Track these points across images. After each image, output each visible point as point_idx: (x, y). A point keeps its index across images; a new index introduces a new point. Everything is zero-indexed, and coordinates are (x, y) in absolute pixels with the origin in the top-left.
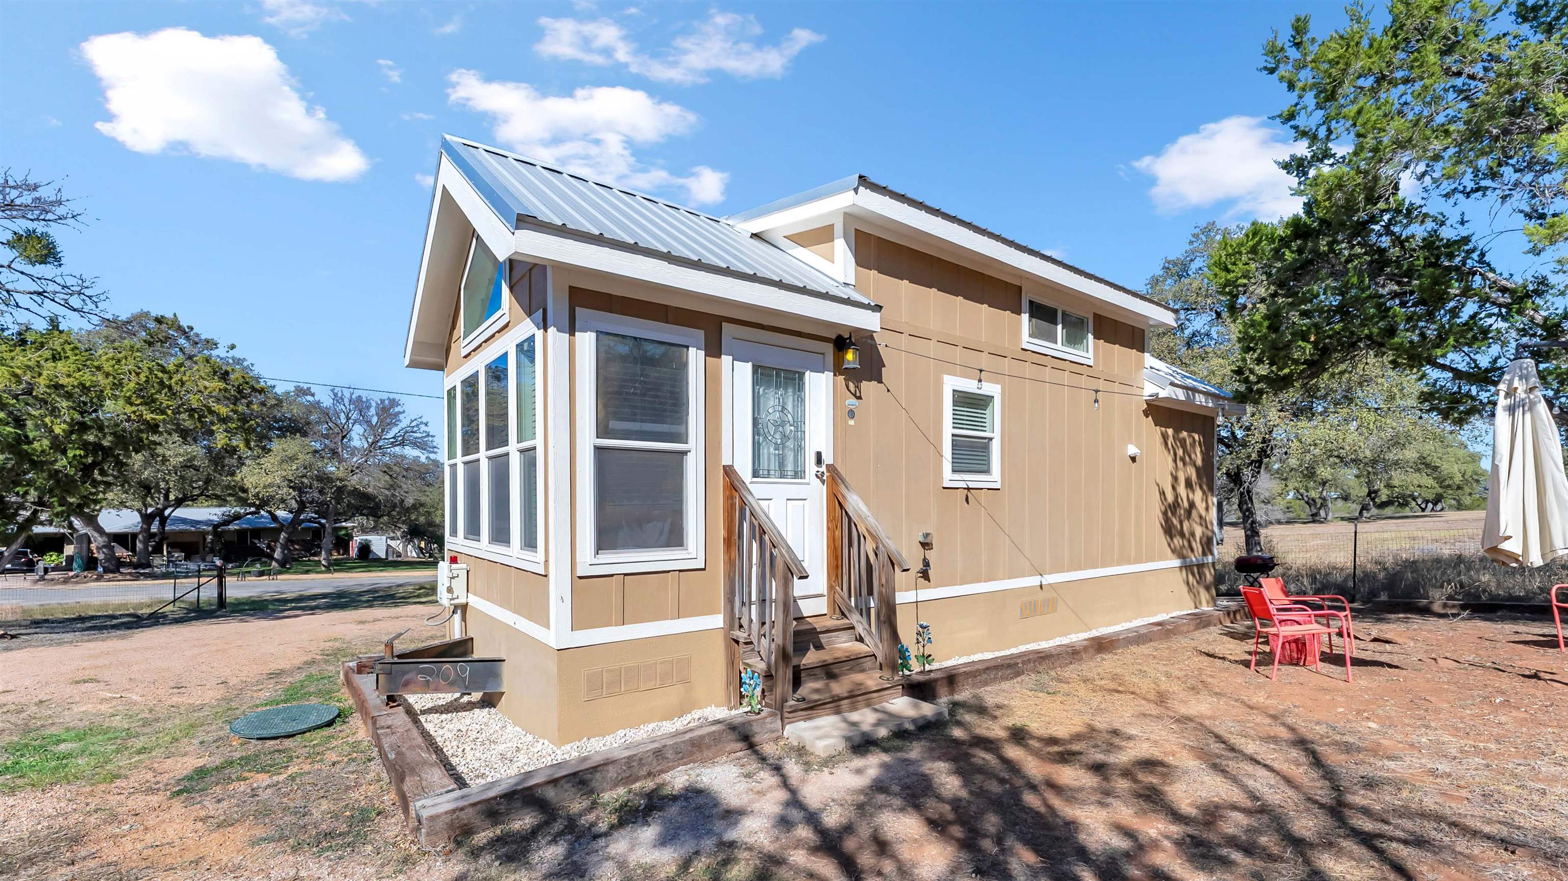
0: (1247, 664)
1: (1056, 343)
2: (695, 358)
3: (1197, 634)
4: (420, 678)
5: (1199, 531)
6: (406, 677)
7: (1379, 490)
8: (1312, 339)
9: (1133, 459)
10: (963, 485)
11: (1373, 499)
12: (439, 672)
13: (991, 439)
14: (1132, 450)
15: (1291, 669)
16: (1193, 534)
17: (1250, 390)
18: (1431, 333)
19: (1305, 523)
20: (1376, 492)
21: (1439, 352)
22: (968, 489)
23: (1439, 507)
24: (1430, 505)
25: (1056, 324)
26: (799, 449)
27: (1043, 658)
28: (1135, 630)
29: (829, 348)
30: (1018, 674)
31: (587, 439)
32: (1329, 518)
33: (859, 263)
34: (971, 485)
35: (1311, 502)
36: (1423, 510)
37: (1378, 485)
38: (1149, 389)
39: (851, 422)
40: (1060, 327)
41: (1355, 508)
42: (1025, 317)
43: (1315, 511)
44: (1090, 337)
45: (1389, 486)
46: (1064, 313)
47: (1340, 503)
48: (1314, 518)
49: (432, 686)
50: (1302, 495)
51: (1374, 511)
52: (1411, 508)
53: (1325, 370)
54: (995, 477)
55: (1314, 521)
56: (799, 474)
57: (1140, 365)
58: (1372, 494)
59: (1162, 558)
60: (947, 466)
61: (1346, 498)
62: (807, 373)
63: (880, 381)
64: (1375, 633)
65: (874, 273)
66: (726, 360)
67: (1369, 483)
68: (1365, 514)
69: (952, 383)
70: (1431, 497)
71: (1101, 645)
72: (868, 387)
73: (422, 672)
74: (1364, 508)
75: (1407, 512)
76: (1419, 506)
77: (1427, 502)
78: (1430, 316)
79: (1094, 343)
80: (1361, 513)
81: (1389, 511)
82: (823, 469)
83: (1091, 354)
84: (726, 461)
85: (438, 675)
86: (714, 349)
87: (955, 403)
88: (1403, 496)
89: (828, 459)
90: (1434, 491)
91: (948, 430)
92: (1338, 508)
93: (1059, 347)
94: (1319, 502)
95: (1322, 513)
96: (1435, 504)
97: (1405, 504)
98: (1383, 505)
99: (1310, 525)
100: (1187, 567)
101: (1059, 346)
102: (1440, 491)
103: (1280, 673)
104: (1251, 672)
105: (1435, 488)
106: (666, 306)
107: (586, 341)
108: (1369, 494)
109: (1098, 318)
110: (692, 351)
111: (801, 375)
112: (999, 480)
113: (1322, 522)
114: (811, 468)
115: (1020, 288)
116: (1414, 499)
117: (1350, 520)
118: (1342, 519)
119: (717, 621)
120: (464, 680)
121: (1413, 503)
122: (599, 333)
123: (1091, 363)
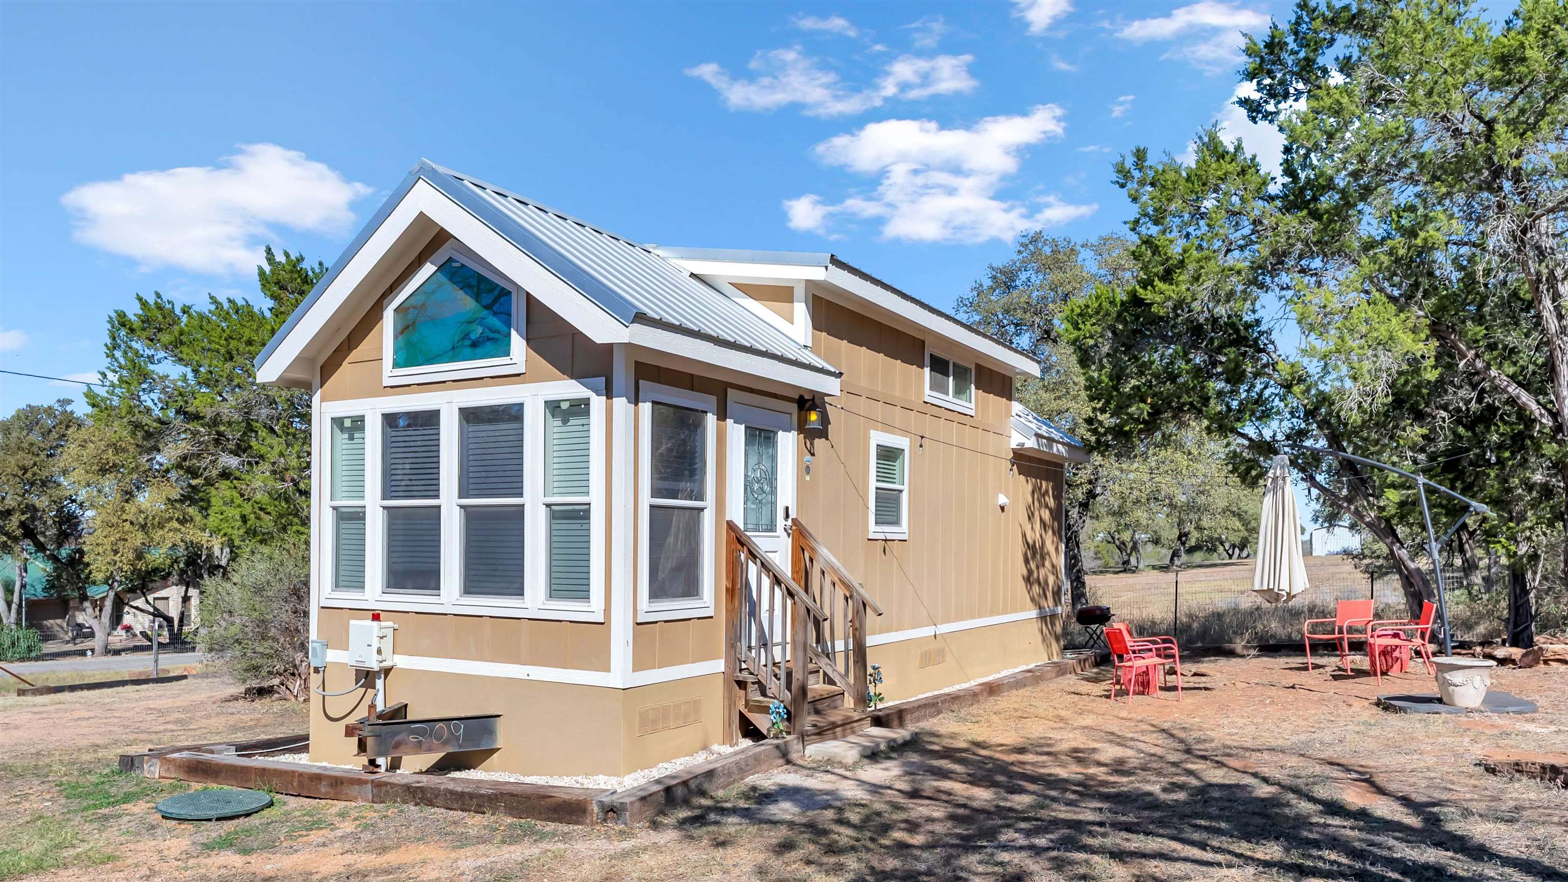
0: (1108, 697)
1: (948, 394)
2: (711, 420)
3: (1060, 679)
4: (412, 739)
5: (1051, 580)
6: (397, 738)
7: (1189, 533)
8: (1149, 401)
9: (1002, 508)
10: (882, 536)
11: (1183, 544)
12: (432, 731)
13: (901, 491)
14: (1002, 500)
15: (1140, 697)
16: (1046, 582)
17: (1098, 441)
18: (1235, 404)
19: (1117, 573)
20: (1186, 535)
21: (1239, 425)
22: (886, 540)
23: (1244, 554)
24: (1237, 551)
25: (948, 376)
26: (773, 504)
27: (955, 699)
28: (1013, 676)
29: (794, 408)
30: (939, 712)
31: (646, 500)
32: (1141, 566)
33: (815, 327)
34: (889, 537)
35: (1122, 546)
36: (1231, 557)
37: (1189, 527)
38: (1016, 440)
39: (808, 478)
40: (951, 378)
41: (1166, 553)
42: (927, 370)
43: (1126, 558)
44: (973, 387)
45: (1199, 528)
46: (954, 364)
47: (1150, 547)
48: (1126, 568)
49: (424, 747)
50: (1113, 538)
51: (1184, 558)
52: (1219, 555)
53: (1159, 428)
54: (903, 530)
55: (1125, 571)
56: (772, 528)
57: (1008, 414)
58: (1183, 537)
59: (1023, 609)
60: (872, 518)
61: (1156, 542)
62: (780, 433)
63: (827, 439)
64: (1194, 670)
65: (824, 334)
66: (730, 421)
67: (1181, 523)
68: (1177, 562)
69: (878, 438)
70: (1237, 541)
71: (992, 689)
72: (819, 443)
73: (414, 732)
74: (1175, 554)
75: (1215, 559)
76: (1227, 551)
77: (1234, 546)
78: (1234, 392)
79: (976, 394)
80: (1172, 559)
81: (1198, 557)
82: (789, 522)
83: (973, 405)
84: (728, 518)
85: (431, 735)
86: (722, 415)
87: (879, 457)
88: (1211, 539)
89: (793, 514)
90: (1241, 534)
91: (873, 484)
92: (1150, 554)
93: (949, 400)
94: (1130, 545)
95: (1133, 561)
96: (1241, 550)
97: (1213, 550)
98: (1191, 551)
99: (1121, 575)
100: (1043, 618)
101: (950, 397)
102: (1246, 534)
103: (1133, 699)
104: (1112, 701)
105: (1239, 531)
106: (692, 375)
107: (646, 408)
108: (1180, 538)
109: (979, 367)
110: (710, 415)
111: (775, 433)
112: (907, 531)
113: (1134, 572)
114: (781, 522)
115: (923, 342)
116: (1222, 543)
117: (1164, 568)
118: (1154, 567)
119: (719, 665)
120: (458, 738)
121: (1221, 548)
122: (654, 403)
123: (972, 413)
